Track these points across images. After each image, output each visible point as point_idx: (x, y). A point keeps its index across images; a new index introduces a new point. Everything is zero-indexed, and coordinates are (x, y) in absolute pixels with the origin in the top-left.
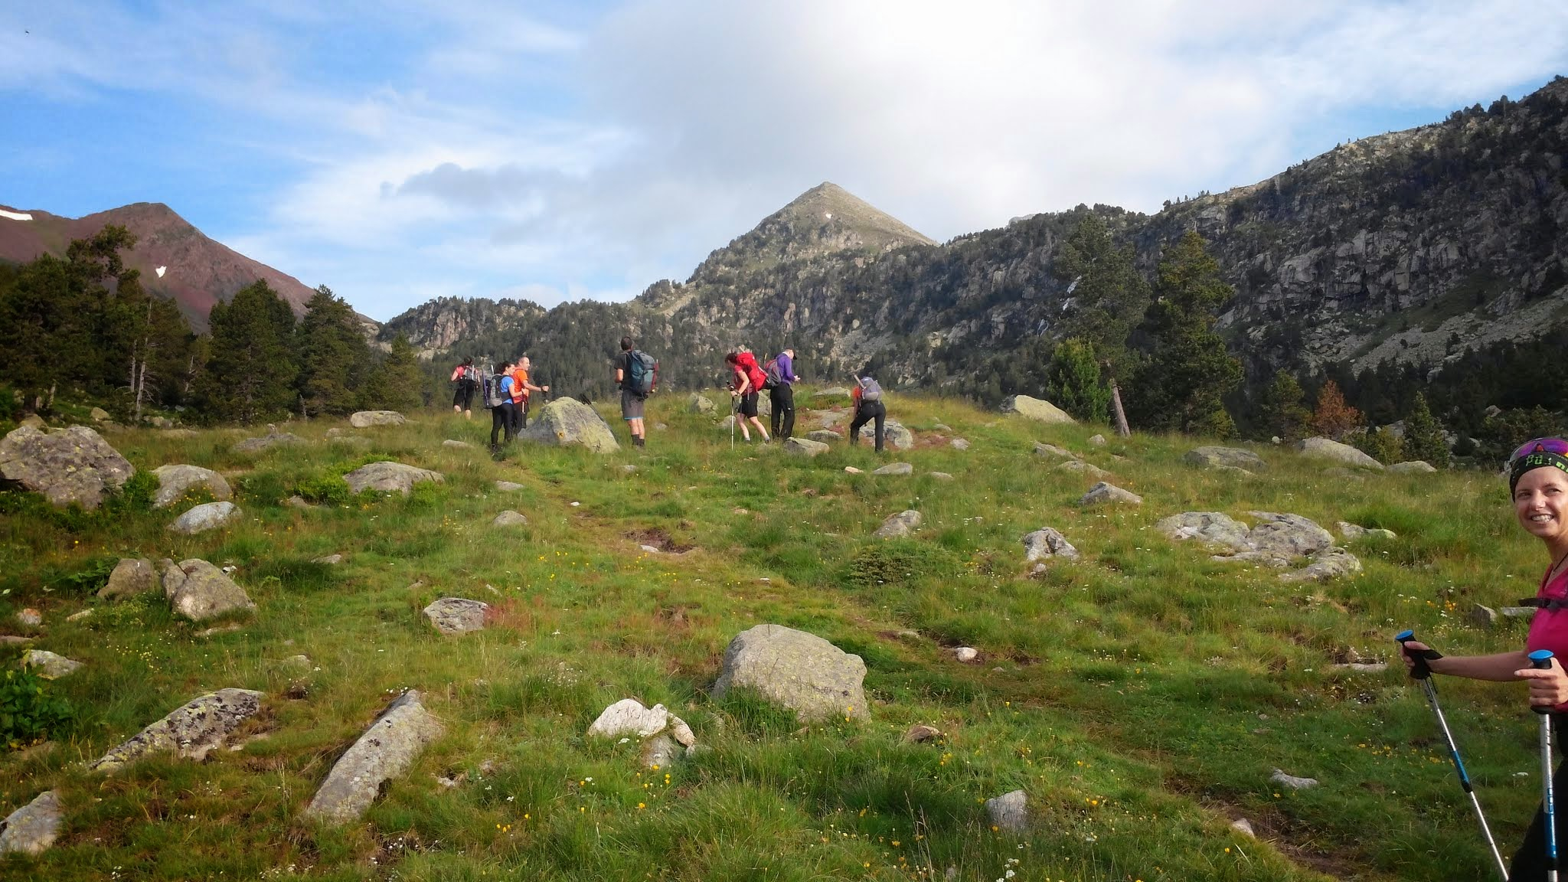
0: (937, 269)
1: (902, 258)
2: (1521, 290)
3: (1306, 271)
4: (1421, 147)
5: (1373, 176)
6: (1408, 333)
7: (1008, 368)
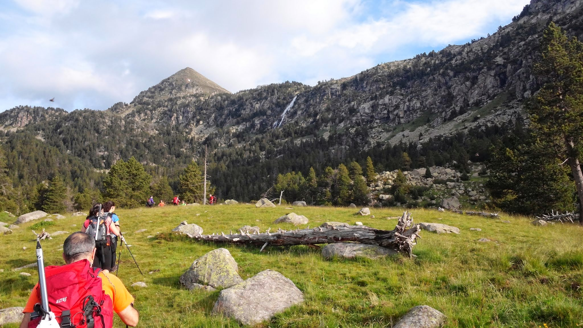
0: (233, 102)
1: (219, 98)
2: (442, 118)
3: (369, 109)
4: (406, 66)
5: (390, 76)
6: (404, 132)
7: (262, 141)
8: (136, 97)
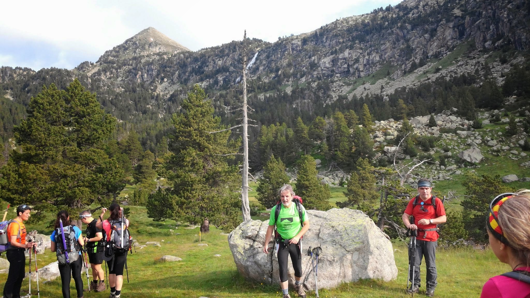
0: (196, 60)
1: (182, 55)
2: (402, 70)
3: (329, 63)
4: (365, 21)
5: (349, 30)
6: (365, 85)
7: (226, 96)
8: (102, 56)
